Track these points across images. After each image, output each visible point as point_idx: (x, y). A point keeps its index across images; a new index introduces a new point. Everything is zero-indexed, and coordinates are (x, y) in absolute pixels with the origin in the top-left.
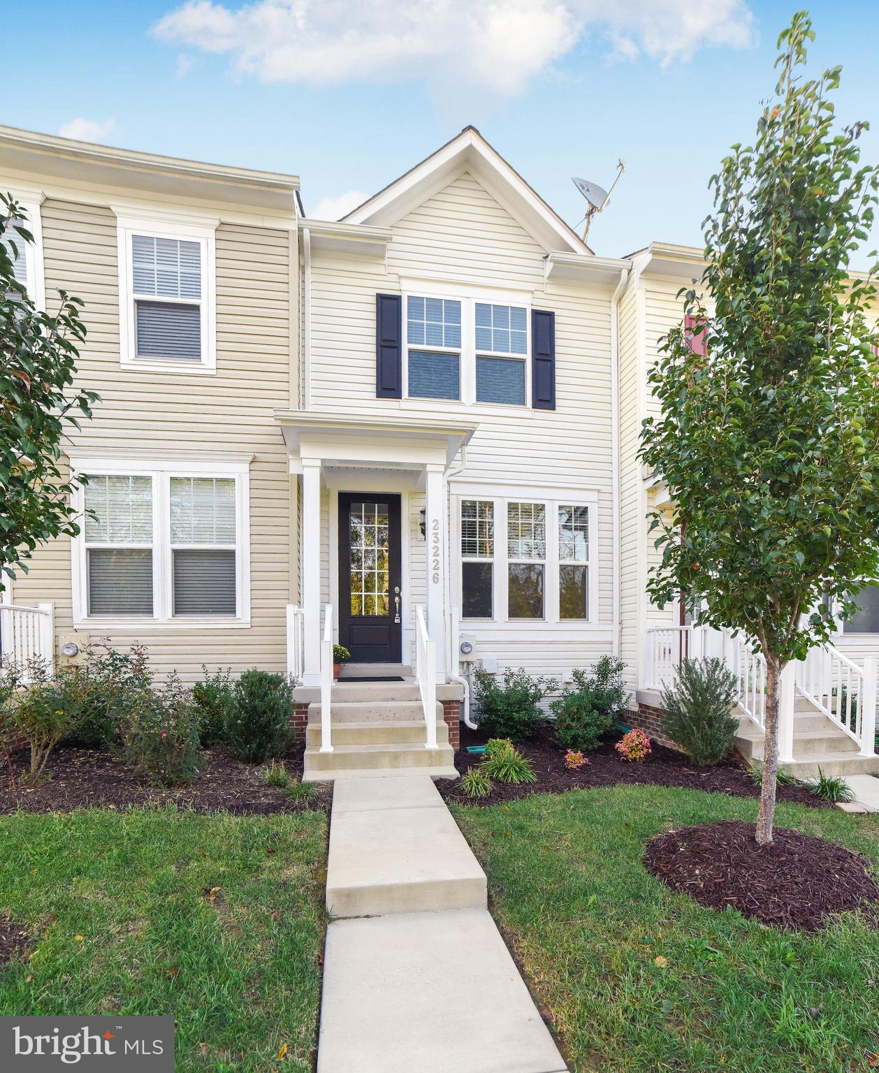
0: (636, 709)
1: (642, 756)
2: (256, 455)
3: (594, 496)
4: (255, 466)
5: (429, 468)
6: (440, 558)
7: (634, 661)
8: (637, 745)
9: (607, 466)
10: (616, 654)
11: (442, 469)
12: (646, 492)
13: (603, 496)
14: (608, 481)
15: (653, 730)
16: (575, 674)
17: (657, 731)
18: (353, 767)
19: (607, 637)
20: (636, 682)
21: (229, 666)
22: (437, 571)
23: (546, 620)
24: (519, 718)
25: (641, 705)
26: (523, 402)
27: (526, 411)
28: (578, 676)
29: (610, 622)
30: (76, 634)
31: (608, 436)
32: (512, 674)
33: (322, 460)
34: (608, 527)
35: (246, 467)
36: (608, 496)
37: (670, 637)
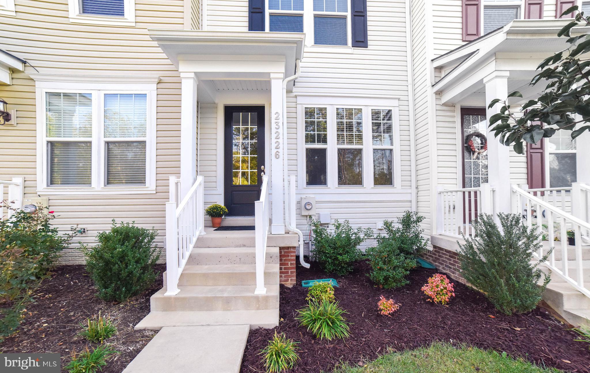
0: (430, 248)
1: (447, 300)
2: (161, 78)
3: (396, 103)
4: (160, 86)
5: (272, 76)
6: (280, 141)
7: (429, 214)
8: (442, 290)
9: (404, 83)
10: (414, 209)
11: (282, 76)
12: (434, 95)
13: (401, 103)
14: (405, 93)
15: (446, 266)
16: (386, 223)
17: (450, 268)
18: (191, 309)
19: (407, 198)
20: (430, 229)
21: (133, 219)
22: (278, 150)
23: (365, 187)
24: (343, 259)
25: (435, 247)
26: (346, 44)
27: (348, 49)
28: (388, 225)
29: (410, 187)
30: (40, 198)
31: (404, 63)
32: (340, 224)
33: (195, 72)
34: (406, 123)
35: (154, 86)
36: (406, 103)
37: (454, 197)
